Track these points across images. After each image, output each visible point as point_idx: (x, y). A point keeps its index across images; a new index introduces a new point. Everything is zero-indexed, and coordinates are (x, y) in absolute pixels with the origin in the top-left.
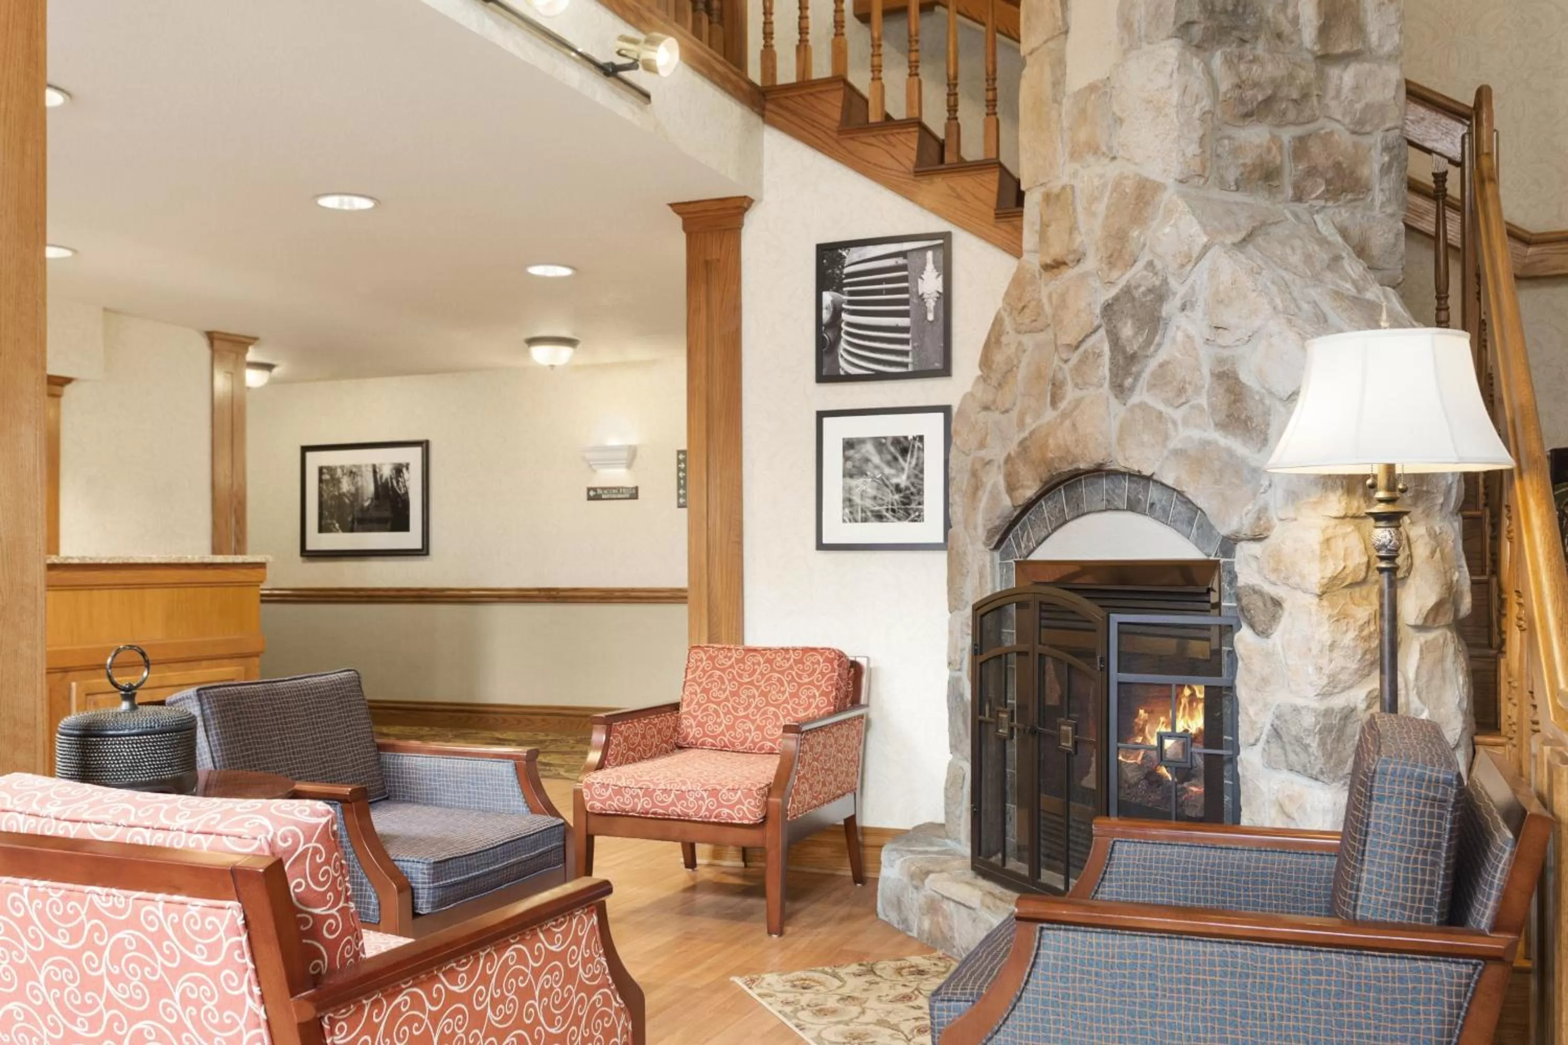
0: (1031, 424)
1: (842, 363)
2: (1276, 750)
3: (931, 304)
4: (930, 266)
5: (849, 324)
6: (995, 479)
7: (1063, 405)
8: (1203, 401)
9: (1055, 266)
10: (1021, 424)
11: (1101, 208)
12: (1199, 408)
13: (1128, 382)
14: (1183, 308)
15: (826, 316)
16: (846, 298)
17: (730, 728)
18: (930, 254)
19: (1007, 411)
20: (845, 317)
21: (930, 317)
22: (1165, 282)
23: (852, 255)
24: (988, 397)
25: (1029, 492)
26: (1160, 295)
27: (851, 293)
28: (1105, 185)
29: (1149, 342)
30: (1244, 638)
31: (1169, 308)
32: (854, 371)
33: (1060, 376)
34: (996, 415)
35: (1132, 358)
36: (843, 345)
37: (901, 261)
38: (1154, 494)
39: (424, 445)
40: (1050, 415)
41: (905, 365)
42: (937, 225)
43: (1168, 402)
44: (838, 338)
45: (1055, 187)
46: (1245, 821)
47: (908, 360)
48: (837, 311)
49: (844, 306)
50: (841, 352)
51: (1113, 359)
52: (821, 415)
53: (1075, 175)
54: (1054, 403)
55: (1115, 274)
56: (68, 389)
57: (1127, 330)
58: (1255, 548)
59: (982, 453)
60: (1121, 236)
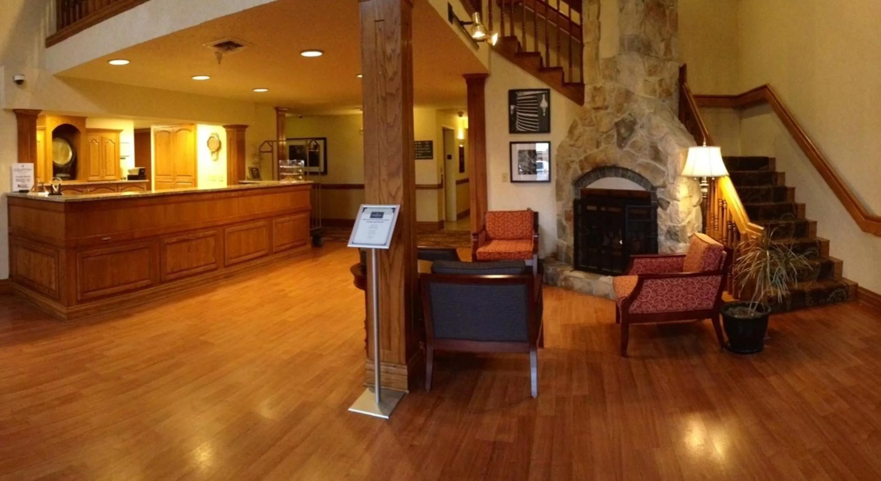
0: (589, 152)
1: (517, 128)
2: (668, 236)
3: (544, 111)
4: (544, 99)
5: (519, 116)
6: (576, 166)
7: (601, 148)
8: (647, 152)
9: (597, 109)
10: (585, 152)
11: (614, 95)
12: (645, 154)
13: (623, 145)
14: (641, 127)
15: (512, 112)
16: (518, 107)
17: (504, 233)
18: (544, 96)
19: (580, 147)
20: (518, 113)
21: (544, 115)
22: (635, 120)
23: (520, 94)
24: (572, 142)
25: (587, 170)
26: (634, 123)
27: (520, 106)
28: (614, 89)
29: (630, 135)
30: (659, 210)
31: (637, 127)
32: (520, 130)
33: (599, 140)
34: (575, 149)
35: (624, 139)
36: (517, 122)
37: (535, 97)
38: (629, 173)
39: (325, 139)
40: (595, 150)
41: (536, 129)
42: (545, 86)
43: (636, 151)
44: (516, 120)
45: (598, 86)
46: (659, 251)
47: (537, 127)
48: (515, 111)
49: (518, 110)
50: (517, 124)
51: (618, 138)
52: (511, 143)
53: (604, 83)
54: (597, 147)
55: (619, 115)
56: (247, 129)
57: (623, 131)
58: (662, 189)
59: (570, 159)
60: (621, 105)
